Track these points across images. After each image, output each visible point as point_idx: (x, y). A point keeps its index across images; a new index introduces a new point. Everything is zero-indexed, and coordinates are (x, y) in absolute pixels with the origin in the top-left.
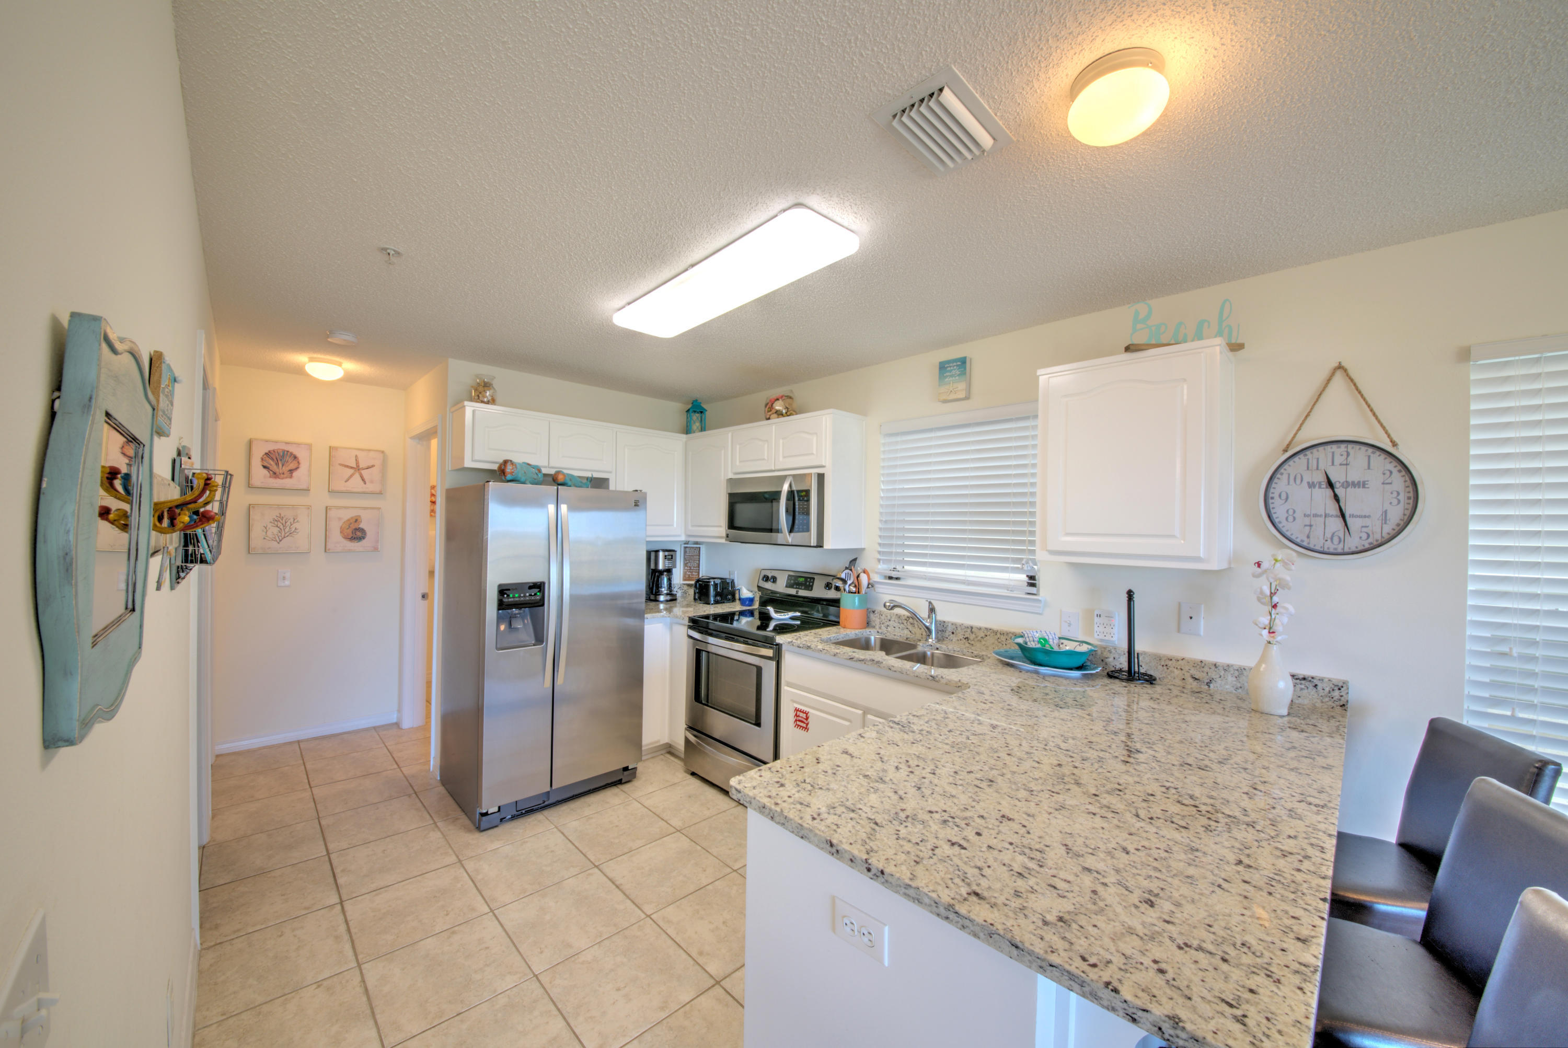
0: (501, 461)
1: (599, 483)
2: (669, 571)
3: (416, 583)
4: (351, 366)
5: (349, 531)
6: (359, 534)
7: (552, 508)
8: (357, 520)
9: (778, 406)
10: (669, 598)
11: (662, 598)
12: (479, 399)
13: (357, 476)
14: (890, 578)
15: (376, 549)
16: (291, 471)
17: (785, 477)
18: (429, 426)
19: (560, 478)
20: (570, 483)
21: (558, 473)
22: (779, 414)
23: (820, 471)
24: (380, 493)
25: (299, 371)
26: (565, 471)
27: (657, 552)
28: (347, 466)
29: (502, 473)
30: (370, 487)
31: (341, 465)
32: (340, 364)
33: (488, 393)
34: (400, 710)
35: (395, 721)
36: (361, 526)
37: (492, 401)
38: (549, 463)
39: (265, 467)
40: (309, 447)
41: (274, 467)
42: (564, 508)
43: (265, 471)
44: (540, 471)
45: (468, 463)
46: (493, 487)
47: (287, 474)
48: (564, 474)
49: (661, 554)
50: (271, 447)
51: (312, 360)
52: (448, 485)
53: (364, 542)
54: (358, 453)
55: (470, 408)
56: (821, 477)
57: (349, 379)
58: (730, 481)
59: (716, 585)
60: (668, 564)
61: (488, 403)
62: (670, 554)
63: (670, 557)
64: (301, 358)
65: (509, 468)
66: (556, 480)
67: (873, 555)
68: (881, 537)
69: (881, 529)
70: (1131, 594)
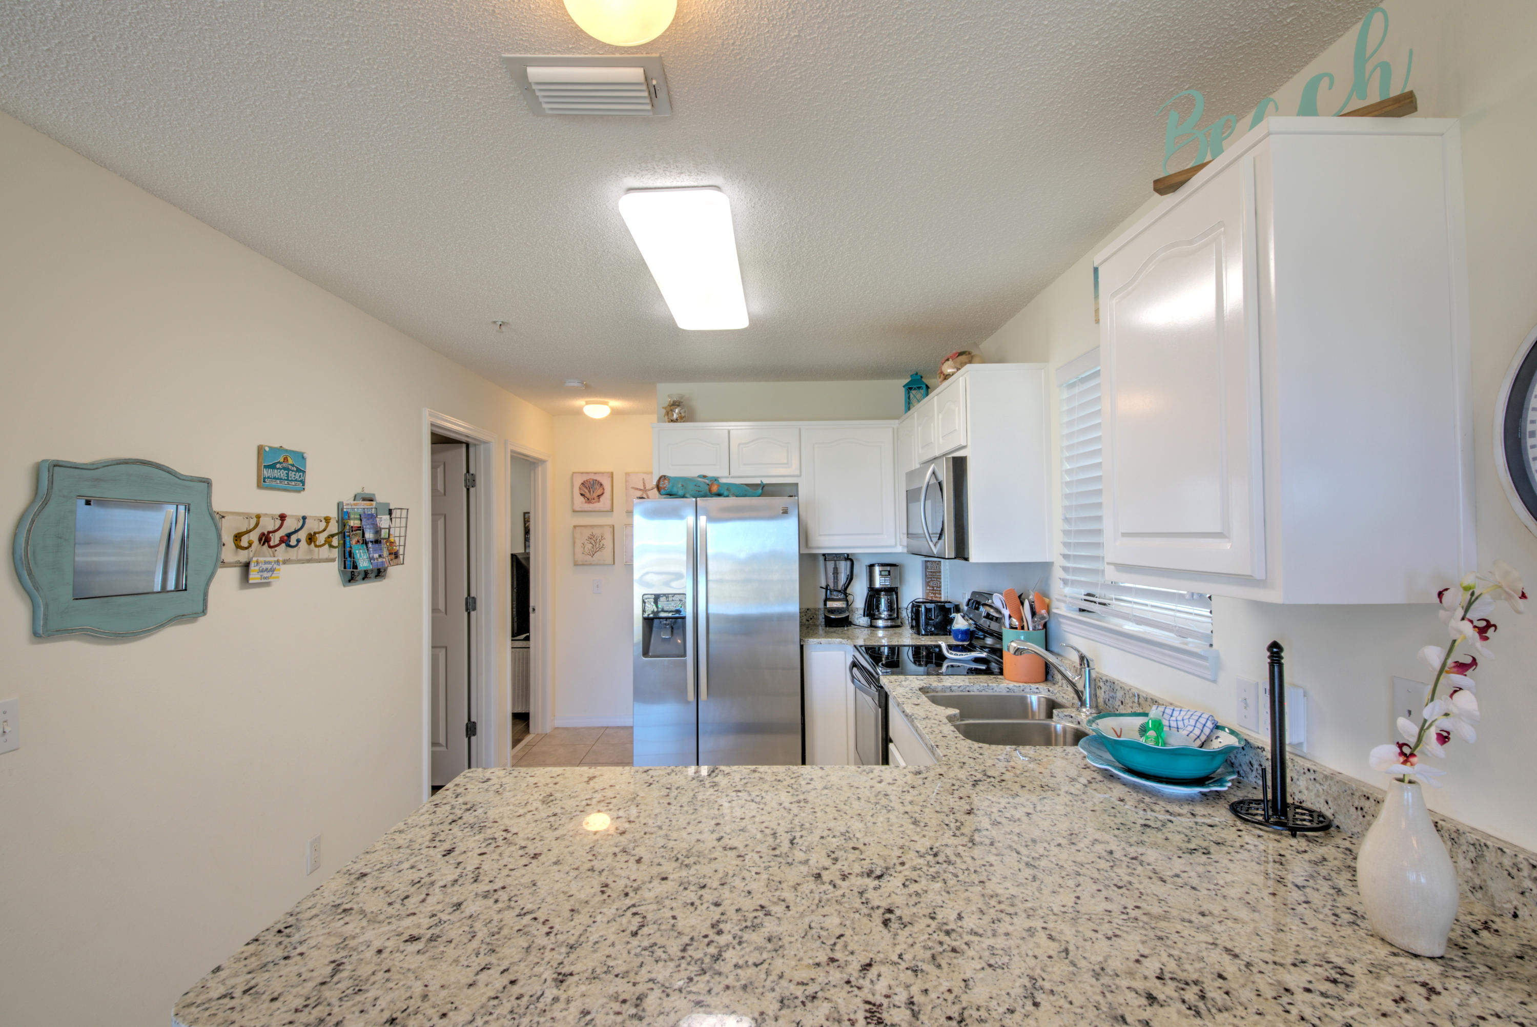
2: (891, 591)
4: (615, 403)
7: (691, 519)
10: (889, 623)
11: (880, 622)
12: (669, 418)
14: (1081, 610)
16: (599, 496)
17: (929, 468)
20: (726, 493)
23: (959, 453)
25: (579, 412)
28: (637, 489)
29: (658, 488)
31: (633, 488)
32: (606, 403)
33: (677, 411)
37: (680, 419)
39: (582, 495)
40: (612, 475)
41: (588, 495)
42: (703, 519)
43: (582, 498)
47: (596, 499)
49: (877, 569)
50: (585, 478)
51: (587, 403)
54: (644, 476)
55: (657, 429)
56: (960, 462)
57: (615, 412)
58: (910, 476)
59: (928, 610)
61: (675, 421)
62: (890, 568)
63: (887, 573)
64: (580, 402)
67: (1058, 573)
68: (1066, 545)
69: (1066, 533)
70: (1275, 651)
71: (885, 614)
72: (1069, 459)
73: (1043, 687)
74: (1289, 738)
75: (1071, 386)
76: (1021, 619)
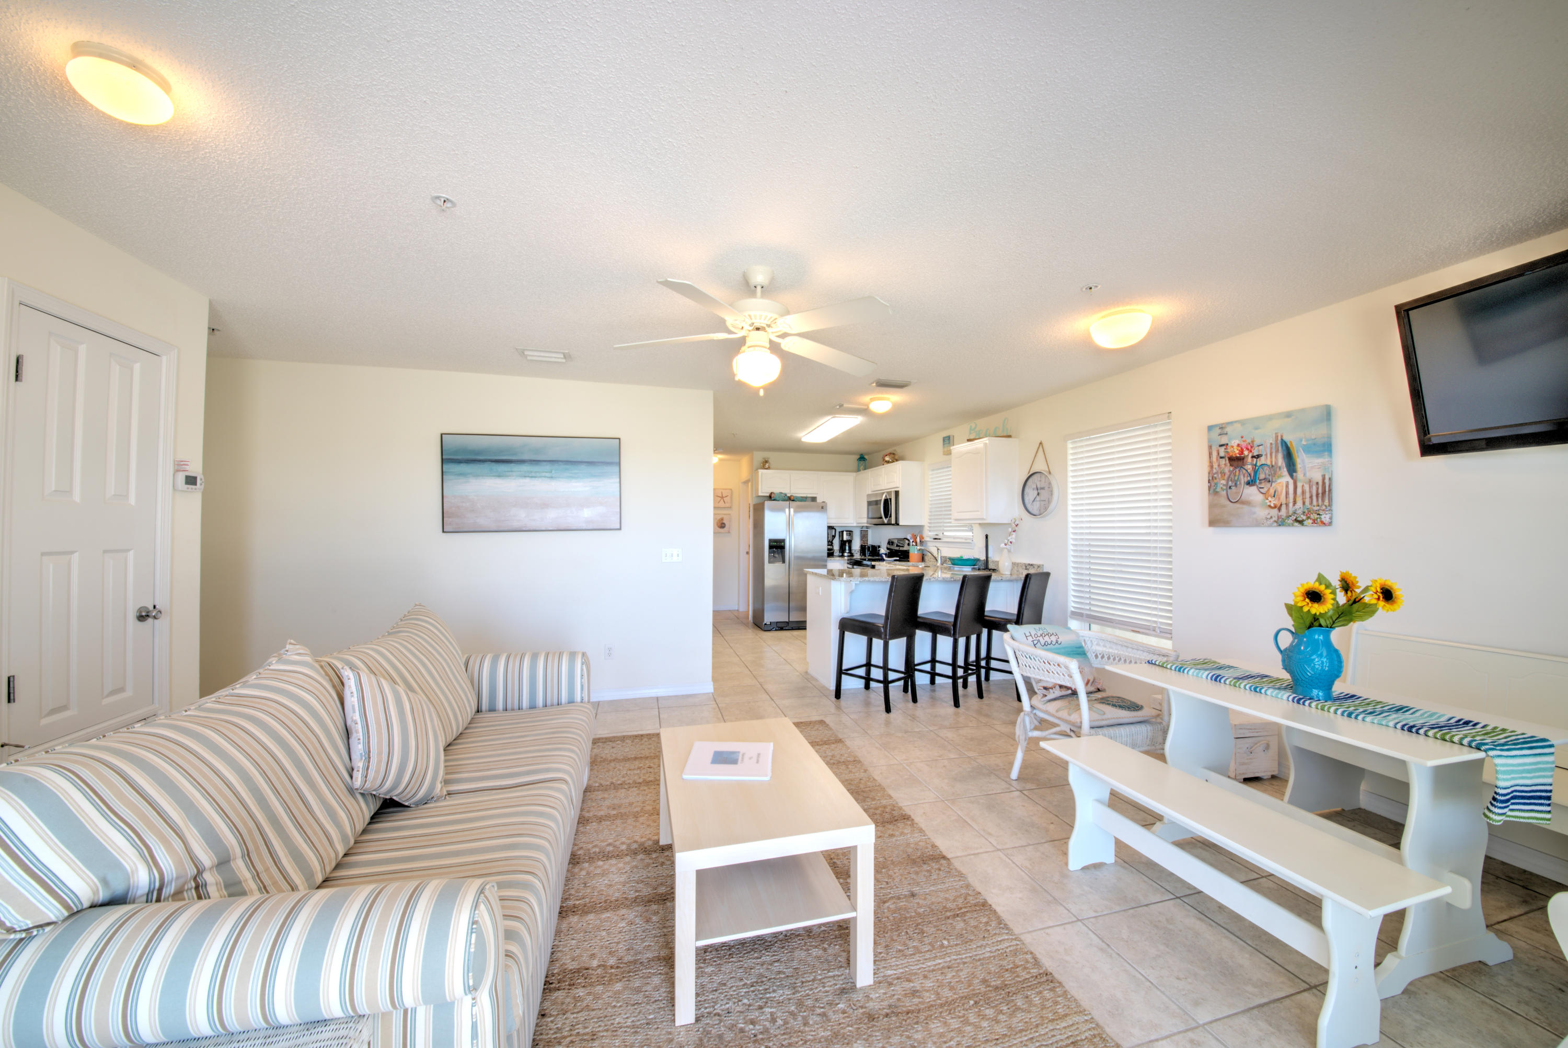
0: (770, 492)
1: (814, 499)
2: (850, 542)
3: (744, 549)
5: (720, 524)
6: (723, 525)
7: (787, 510)
8: (722, 519)
9: (887, 459)
11: (846, 554)
12: (764, 468)
13: (722, 501)
14: (936, 539)
15: (729, 532)
17: (883, 493)
18: (747, 479)
19: (792, 498)
20: (796, 500)
21: (791, 496)
22: (888, 462)
23: (897, 489)
24: (731, 507)
26: (794, 495)
27: (843, 532)
29: (770, 497)
30: (727, 505)
31: (717, 496)
33: (767, 465)
34: (738, 604)
35: (737, 609)
36: (724, 522)
37: (769, 468)
38: (789, 492)
42: (792, 510)
44: (786, 495)
45: (760, 494)
46: (768, 504)
48: (794, 497)
49: (845, 533)
52: (754, 503)
53: (725, 529)
54: (723, 491)
55: (761, 471)
56: (897, 493)
58: (869, 496)
60: (849, 538)
61: (767, 469)
62: (850, 533)
65: (773, 496)
66: (790, 499)
67: (926, 529)
68: (930, 519)
69: (930, 516)
70: (987, 537)
71: (847, 551)
72: (931, 493)
73: (923, 563)
74: (989, 556)
75: (933, 470)
76: (916, 543)
